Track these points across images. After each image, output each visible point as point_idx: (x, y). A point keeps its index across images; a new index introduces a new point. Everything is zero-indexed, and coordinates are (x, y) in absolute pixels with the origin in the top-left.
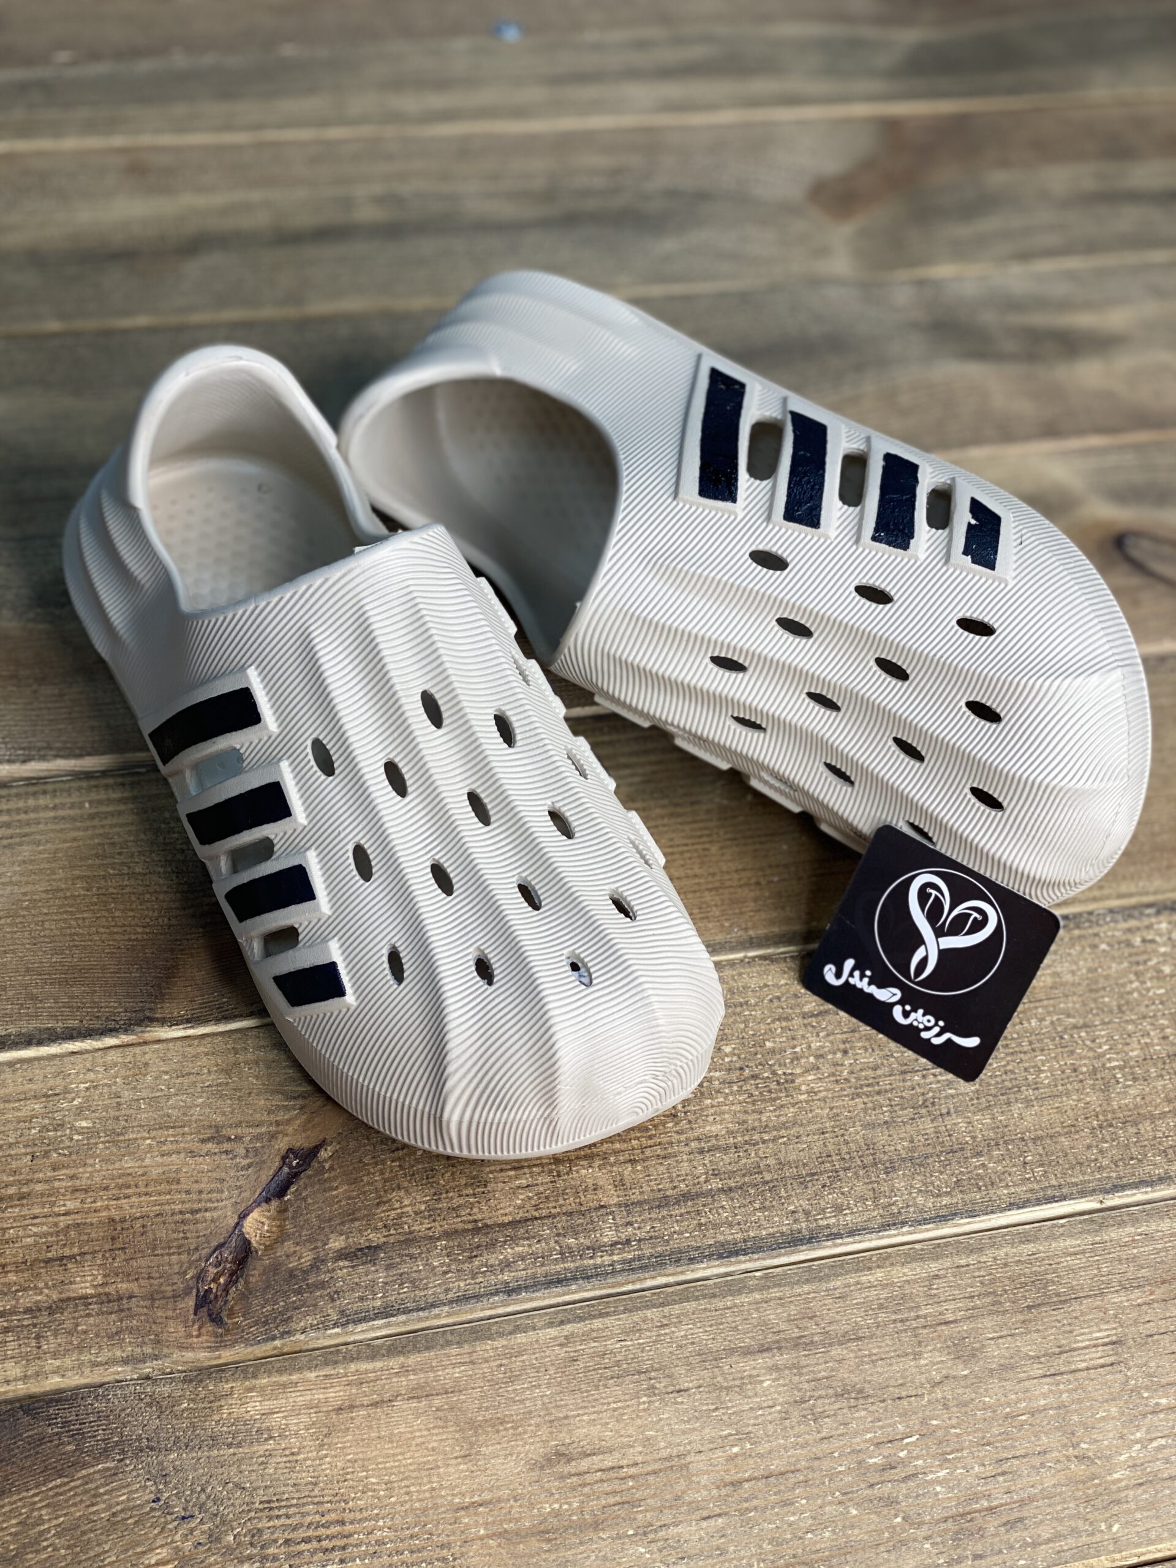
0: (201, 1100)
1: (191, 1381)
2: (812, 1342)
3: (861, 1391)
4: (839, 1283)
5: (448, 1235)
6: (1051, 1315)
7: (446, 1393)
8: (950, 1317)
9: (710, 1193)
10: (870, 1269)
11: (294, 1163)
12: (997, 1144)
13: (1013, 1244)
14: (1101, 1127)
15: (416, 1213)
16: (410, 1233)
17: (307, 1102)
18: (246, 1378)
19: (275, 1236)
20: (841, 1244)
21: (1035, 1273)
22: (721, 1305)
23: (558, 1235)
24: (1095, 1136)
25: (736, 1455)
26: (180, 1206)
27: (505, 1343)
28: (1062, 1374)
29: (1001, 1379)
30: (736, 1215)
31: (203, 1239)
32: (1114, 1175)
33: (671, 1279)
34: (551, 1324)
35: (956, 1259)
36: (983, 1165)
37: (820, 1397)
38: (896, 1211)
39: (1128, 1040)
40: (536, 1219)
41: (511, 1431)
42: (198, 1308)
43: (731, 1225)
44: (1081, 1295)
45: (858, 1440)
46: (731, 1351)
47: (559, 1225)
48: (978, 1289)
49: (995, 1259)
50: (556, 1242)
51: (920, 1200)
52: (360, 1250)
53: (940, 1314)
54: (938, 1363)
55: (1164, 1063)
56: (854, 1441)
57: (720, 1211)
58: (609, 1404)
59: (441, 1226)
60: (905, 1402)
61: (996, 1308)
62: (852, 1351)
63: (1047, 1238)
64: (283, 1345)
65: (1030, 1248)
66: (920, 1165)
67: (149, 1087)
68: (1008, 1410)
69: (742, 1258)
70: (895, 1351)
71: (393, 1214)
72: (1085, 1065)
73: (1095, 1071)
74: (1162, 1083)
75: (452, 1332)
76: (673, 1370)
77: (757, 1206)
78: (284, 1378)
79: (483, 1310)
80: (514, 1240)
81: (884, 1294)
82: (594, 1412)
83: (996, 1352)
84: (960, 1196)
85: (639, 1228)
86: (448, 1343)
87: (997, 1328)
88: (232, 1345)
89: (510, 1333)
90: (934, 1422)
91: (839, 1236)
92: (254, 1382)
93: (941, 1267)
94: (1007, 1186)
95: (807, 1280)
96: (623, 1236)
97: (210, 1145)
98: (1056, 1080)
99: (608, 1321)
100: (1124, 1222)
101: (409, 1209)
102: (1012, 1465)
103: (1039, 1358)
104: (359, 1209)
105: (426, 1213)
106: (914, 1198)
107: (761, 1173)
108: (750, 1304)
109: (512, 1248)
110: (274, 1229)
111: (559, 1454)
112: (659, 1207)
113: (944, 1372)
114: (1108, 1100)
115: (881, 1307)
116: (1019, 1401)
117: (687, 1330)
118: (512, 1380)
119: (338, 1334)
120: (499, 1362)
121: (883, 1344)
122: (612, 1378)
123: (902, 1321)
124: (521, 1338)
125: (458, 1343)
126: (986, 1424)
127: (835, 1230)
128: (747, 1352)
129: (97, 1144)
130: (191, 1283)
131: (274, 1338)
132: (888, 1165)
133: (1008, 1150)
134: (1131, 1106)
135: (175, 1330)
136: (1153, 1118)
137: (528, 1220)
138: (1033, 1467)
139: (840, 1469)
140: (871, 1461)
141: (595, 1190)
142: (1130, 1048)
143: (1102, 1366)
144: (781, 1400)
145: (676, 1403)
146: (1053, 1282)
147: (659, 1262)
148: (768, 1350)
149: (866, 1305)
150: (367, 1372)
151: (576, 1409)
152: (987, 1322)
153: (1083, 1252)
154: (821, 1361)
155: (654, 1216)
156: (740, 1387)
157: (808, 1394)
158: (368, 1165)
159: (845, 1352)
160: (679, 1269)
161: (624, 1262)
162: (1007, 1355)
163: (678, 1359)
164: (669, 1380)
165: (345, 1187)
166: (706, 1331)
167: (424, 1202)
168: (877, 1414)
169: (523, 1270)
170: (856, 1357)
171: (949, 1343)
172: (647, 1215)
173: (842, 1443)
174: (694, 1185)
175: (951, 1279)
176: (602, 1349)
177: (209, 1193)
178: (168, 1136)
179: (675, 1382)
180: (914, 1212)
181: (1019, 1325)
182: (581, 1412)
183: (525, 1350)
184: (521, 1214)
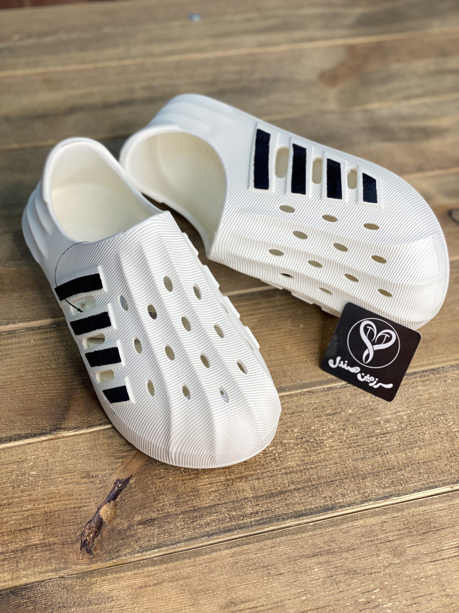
0: (81, 461)
1: (80, 578)
2: (334, 552)
3: (355, 571)
4: (345, 526)
5: (183, 513)
6: (432, 536)
7: (184, 579)
8: (391, 539)
9: (291, 491)
10: (357, 520)
11: (120, 485)
12: (408, 466)
13: (416, 507)
14: (451, 456)
15: (170, 504)
16: (168, 513)
17: (124, 460)
18: (102, 576)
19: (112, 516)
20: (345, 510)
21: (425, 519)
22: (296, 537)
23: (228, 511)
24: (448, 460)
25: (305, 600)
26: (73, 505)
27: (208, 557)
28: (438, 560)
29: (413, 564)
30: (301, 499)
31: (83, 519)
32: (457, 476)
33: (275, 528)
34: (226, 548)
35: (393, 514)
36: (403, 474)
37: (338, 574)
38: (367, 495)
40: (219, 504)
41: (211, 594)
42: (82, 547)
43: (299, 504)
44: (445, 527)
45: (355, 592)
46: (301, 557)
47: (229, 507)
48: (402, 527)
49: (409, 513)
50: (228, 514)
51: (377, 490)
52: (148, 520)
53: (387, 537)
54: (387, 558)
56: (353, 592)
57: (295, 498)
58: (251, 581)
59: (180, 509)
60: (373, 575)
61: (410, 534)
62: (351, 554)
63: (430, 504)
64: (117, 561)
65: (423, 508)
66: (377, 475)
67: (60, 456)
68: (416, 576)
69: (304, 517)
70: (369, 554)
71: (160, 505)
72: (443, 431)
73: (447, 433)
75: (186, 553)
76: (277, 566)
77: (310, 495)
78: (118, 575)
79: (198, 543)
80: (210, 514)
81: (364, 530)
82: (246, 584)
83: (410, 553)
84: (393, 488)
85: (262, 507)
86: (185, 558)
87: (411, 542)
88: (96, 562)
89: (210, 553)
90: (386, 583)
91: (344, 506)
92: (105, 577)
93: (386, 518)
94: (413, 483)
95: (332, 525)
96: (255, 510)
97: (85, 480)
98: (431, 438)
99: (250, 546)
101: (167, 502)
102: (419, 600)
103: (428, 554)
104: (147, 504)
105: (174, 504)
106: (375, 489)
107: (311, 481)
108: (308, 536)
109: (210, 517)
110: (112, 513)
111: (231, 603)
112: (270, 497)
113: (389, 562)
114: (453, 445)
115: (362, 535)
116: (420, 573)
117: (282, 549)
118: (211, 572)
119: (139, 556)
120: (205, 565)
121: (364, 551)
122: (252, 570)
123: (371, 541)
124: (214, 555)
125: (189, 558)
126: (407, 583)
127: (342, 504)
128: (308, 557)
129: (39, 481)
130: (79, 537)
131: (113, 559)
132: (363, 476)
133: (413, 468)
135: (73, 557)
137: (216, 505)
138: (427, 600)
139: (348, 604)
140: (360, 600)
141: (243, 491)
143: (455, 557)
144: (322, 576)
145: (279, 579)
146: (433, 522)
147: (270, 521)
148: (316, 555)
149: (356, 535)
150: (151, 571)
151: (238, 584)
152: (406, 540)
153: (445, 509)
154: (338, 559)
155: (268, 501)
156: (305, 572)
157: (333, 573)
158: (150, 485)
159: (348, 555)
160: (278, 523)
161: (256, 521)
162: (415, 553)
163: (279, 561)
164: (276, 570)
165: (141, 494)
166: (290, 549)
167: (173, 500)
168: (362, 581)
169: (215, 526)
170: (353, 557)
171: (391, 550)
172: (265, 501)
173: (348, 593)
174: (284, 487)
175: (391, 522)
176: (248, 558)
177: (85, 499)
178: (68, 476)
179: (278, 570)
180: (375, 495)
181: (419, 541)
182: (240, 584)
183: (216, 560)
184: (213, 503)
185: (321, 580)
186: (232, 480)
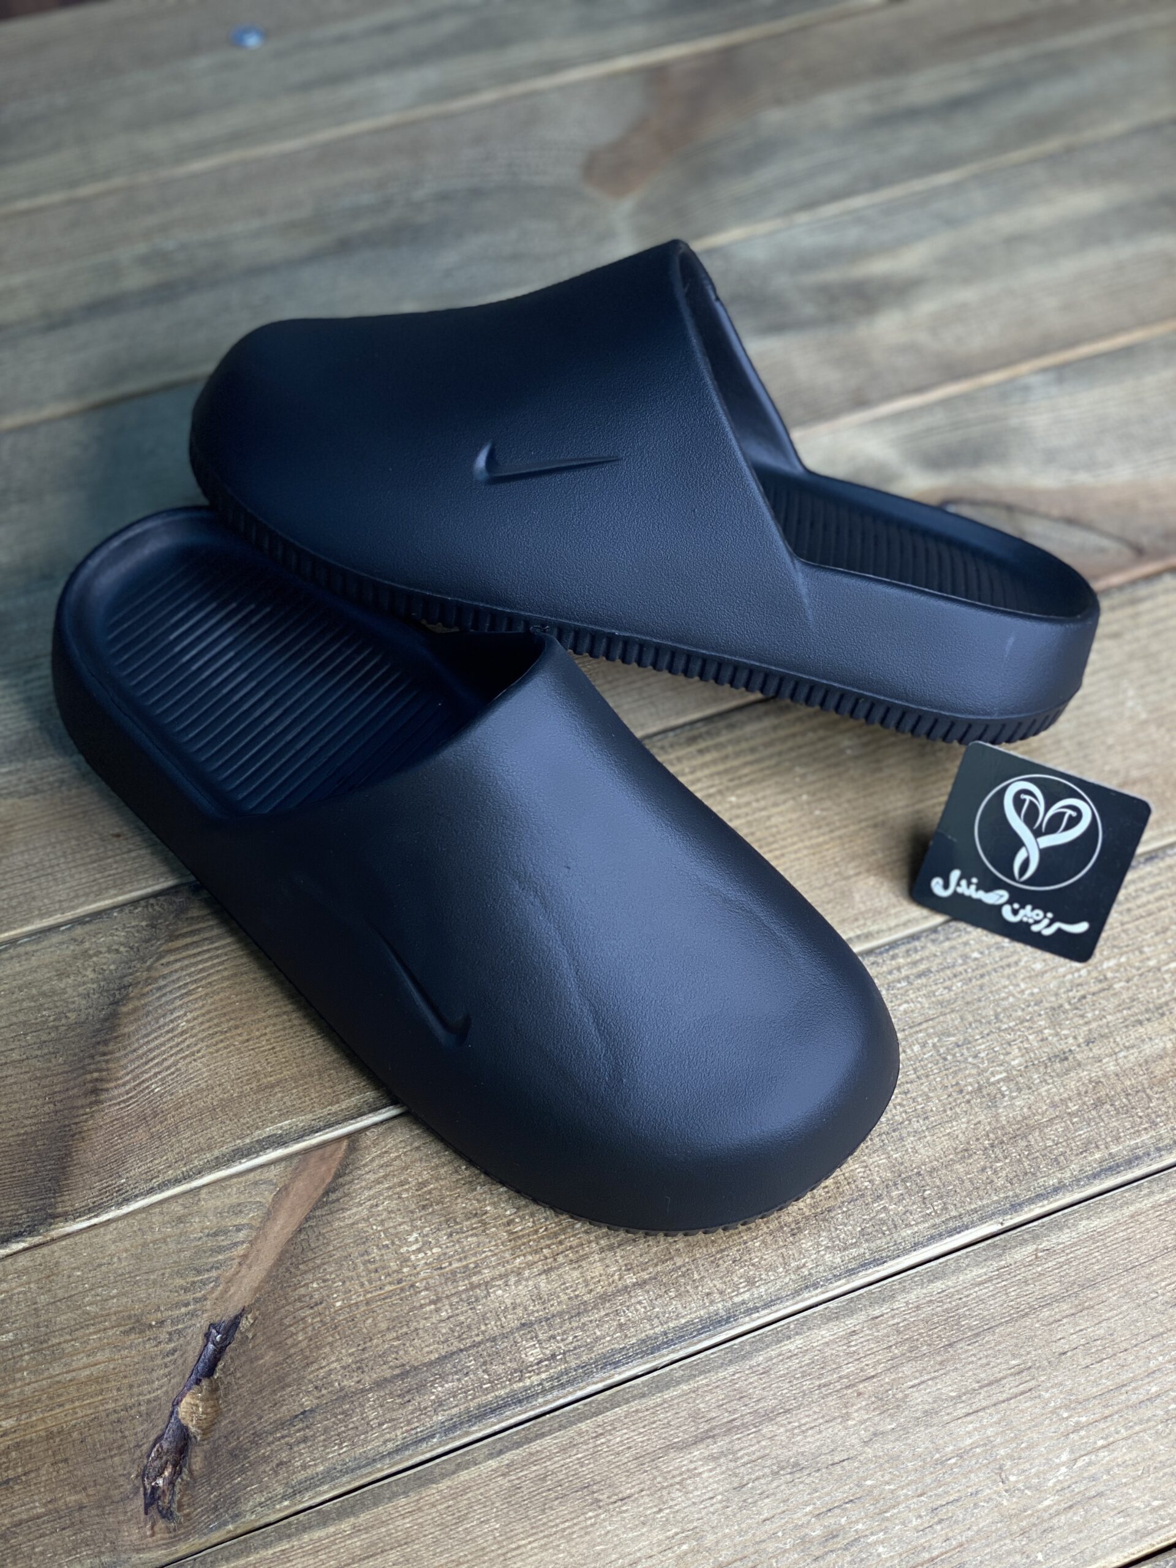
0: (115, 1291)
2: (743, 1424)
3: (796, 1464)
4: (761, 1358)
5: (379, 1384)
6: (966, 1351)
7: (400, 1545)
8: (871, 1372)
9: (626, 1290)
10: (789, 1337)
11: (218, 1338)
12: (895, 1184)
13: (923, 1284)
14: (992, 1146)
15: (344, 1368)
16: (342, 1389)
17: (219, 1272)
19: (210, 1418)
20: (759, 1318)
21: (946, 1311)
22: (651, 1403)
23: (485, 1363)
24: (988, 1157)
25: (686, 1554)
26: (113, 1405)
27: (449, 1483)
28: (984, 1409)
29: (927, 1426)
30: (654, 1307)
31: (141, 1435)
32: (1011, 1193)
33: (599, 1386)
34: (491, 1456)
35: (869, 1311)
36: (885, 1208)
37: (757, 1479)
38: (806, 1273)
39: (1008, 1049)
40: (461, 1350)
42: (147, 1507)
43: (650, 1320)
44: (993, 1324)
45: (799, 1515)
46: (667, 1448)
47: (485, 1353)
48: (893, 1340)
49: (907, 1303)
50: (484, 1371)
51: (828, 1257)
52: (296, 1416)
53: (861, 1371)
54: (865, 1421)
55: (1046, 1067)
56: (795, 1516)
57: (638, 1306)
58: (557, 1525)
59: (370, 1377)
60: (838, 1468)
61: (913, 1354)
62: (782, 1426)
63: (954, 1272)
64: (236, 1529)
65: (939, 1285)
66: (824, 1220)
67: (64, 1287)
68: (937, 1456)
69: (665, 1351)
70: (823, 1417)
71: (322, 1373)
72: (970, 1084)
73: (980, 1089)
74: (1046, 1088)
75: (397, 1484)
76: (614, 1479)
77: (672, 1294)
79: (423, 1453)
80: (443, 1377)
81: (806, 1360)
82: (545, 1537)
83: (920, 1399)
84: (865, 1245)
85: (563, 1340)
86: (394, 1496)
87: (917, 1374)
88: (186, 1538)
89: (454, 1473)
90: (869, 1483)
91: (756, 1309)
93: (856, 1322)
94: (908, 1225)
95: (730, 1361)
96: (548, 1352)
97: (133, 1336)
98: (944, 1105)
99: (547, 1441)
100: (1026, 1240)
101: (335, 1365)
102: (947, 1512)
103: (960, 1397)
104: (287, 1375)
105: (354, 1366)
106: (823, 1256)
107: (671, 1259)
108: (680, 1396)
109: (442, 1386)
110: (209, 1410)
112: (579, 1314)
113: (872, 1429)
114: (997, 1117)
115: (804, 1375)
116: (946, 1445)
117: (621, 1436)
118: (461, 1520)
119: (287, 1507)
120: (445, 1505)
121: (811, 1412)
122: (557, 1499)
123: (826, 1385)
124: (464, 1475)
125: (404, 1493)
126: (918, 1474)
127: (751, 1305)
128: (684, 1447)
129: (22, 1356)
130: (138, 1482)
131: (225, 1523)
132: (793, 1226)
133: (906, 1188)
134: (1019, 1118)
135: (132, 1534)
136: (1040, 1127)
137: (453, 1354)
138: (967, 1510)
139: (785, 1547)
140: (814, 1534)
141: (514, 1308)
142: (1011, 1056)
143: (1022, 1393)
144: (721, 1489)
145: (621, 1512)
146: (965, 1316)
147: (586, 1371)
148: (702, 1440)
149: (789, 1377)
150: (320, 1539)
151: (526, 1538)
152: (907, 1369)
153: (990, 1280)
154: (755, 1441)
155: (575, 1324)
156: (680, 1483)
157: (746, 1478)
158: (291, 1326)
159: (776, 1427)
160: (607, 1374)
161: (551, 1379)
162: (930, 1400)
163: (618, 1467)
164: (610, 1489)
165: (271, 1353)
166: (640, 1433)
167: (351, 1355)
168: (813, 1485)
169: (456, 1406)
170: (786, 1431)
171: (873, 1399)
172: (567, 1325)
173: (783, 1521)
174: (609, 1285)
175: (868, 1332)
176: (543, 1471)
177: (139, 1386)
178: (91, 1334)
179: (617, 1491)
180: (825, 1271)
181: (938, 1367)
182: (531, 1539)
183: (469, 1487)
184: (444, 1350)
185: (719, 1497)
186: (487, 1284)
